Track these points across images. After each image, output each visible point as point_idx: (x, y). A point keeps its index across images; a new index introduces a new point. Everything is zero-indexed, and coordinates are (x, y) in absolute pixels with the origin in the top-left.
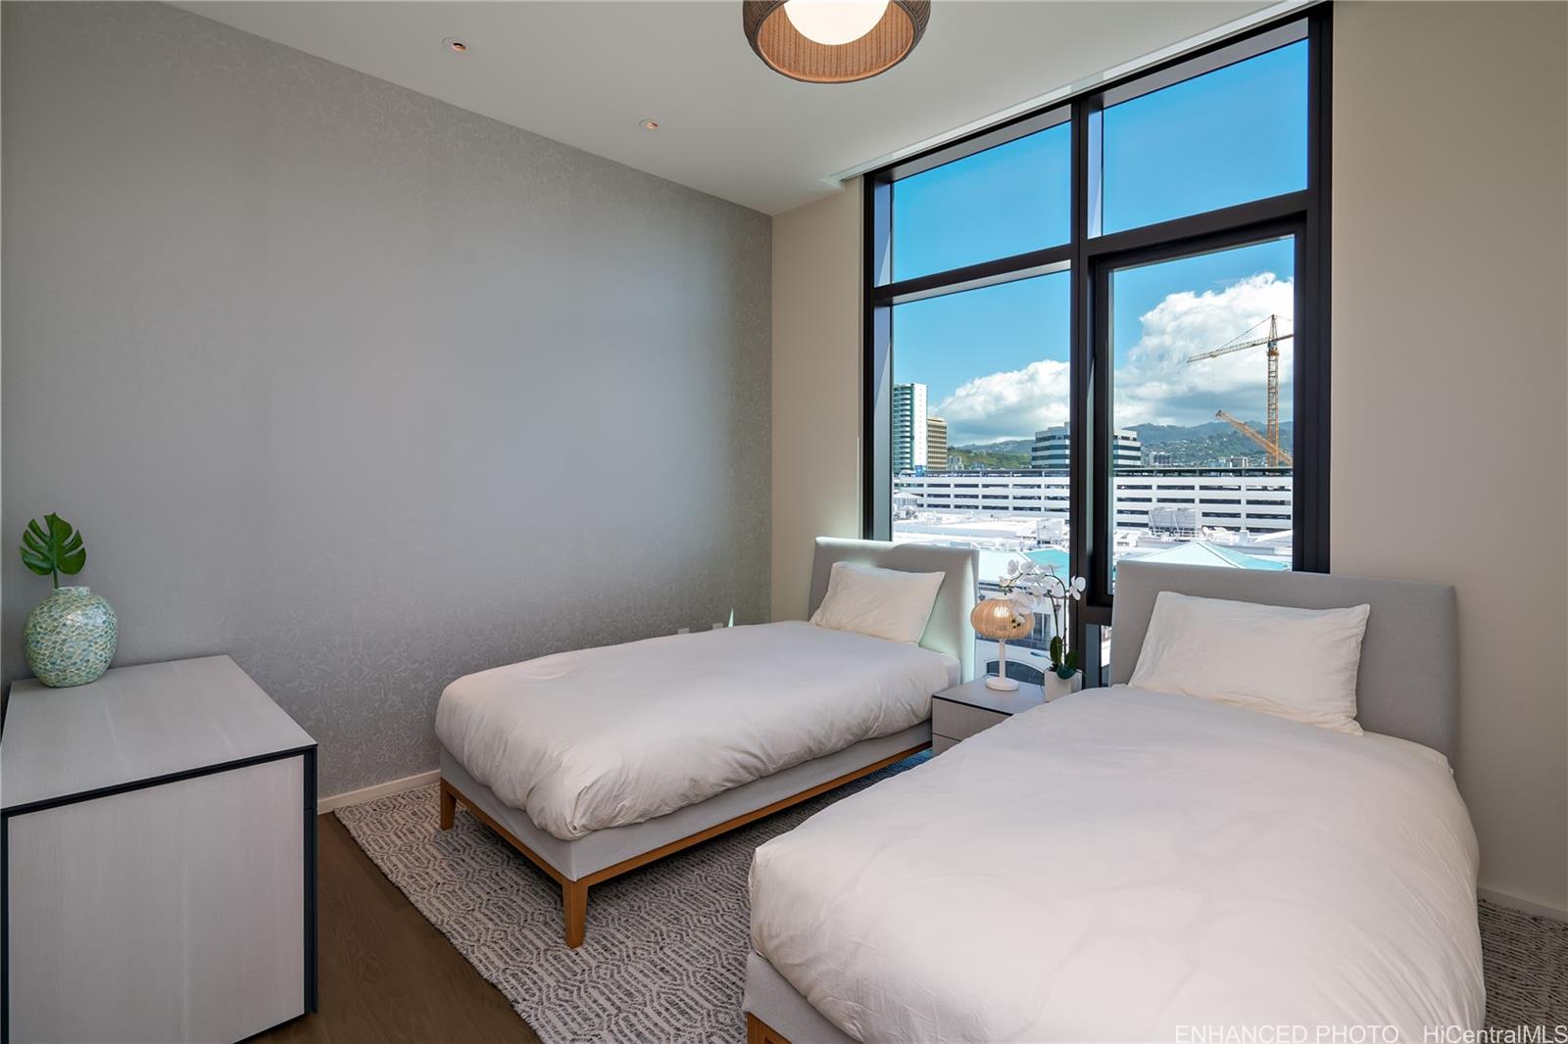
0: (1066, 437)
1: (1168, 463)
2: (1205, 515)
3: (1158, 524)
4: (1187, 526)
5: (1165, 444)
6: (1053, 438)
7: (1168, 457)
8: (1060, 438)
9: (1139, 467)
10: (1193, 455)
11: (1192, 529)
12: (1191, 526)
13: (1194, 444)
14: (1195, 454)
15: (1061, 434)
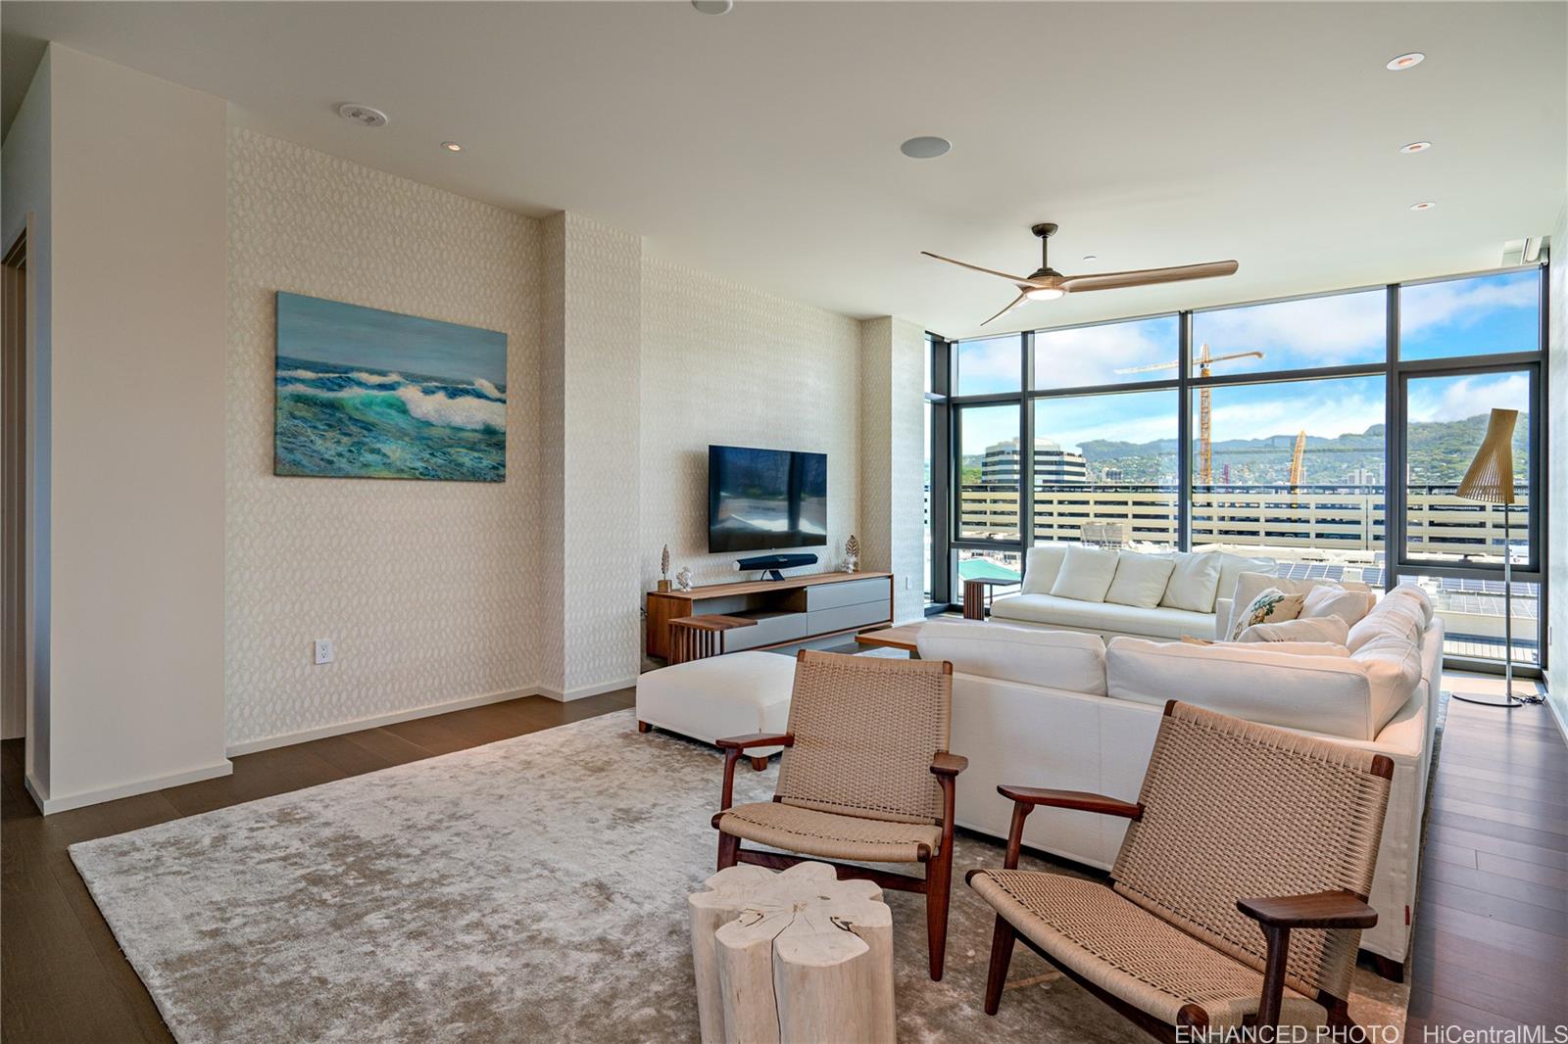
0: (1014, 452)
1: (1120, 479)
2: (1136, 529)
3: (1089, 538)
4: (1114, 539)
5: (1118, 460)
6: (1002, 453)
7: (1120, 474)
8: (1008, 453)
9: (1084, 482)
10: (1144, 472)
11: (1120, 543)
12: (1119, 539)
13: (1145, 461)
14: (1147, 470)
15: (1010, 449)
